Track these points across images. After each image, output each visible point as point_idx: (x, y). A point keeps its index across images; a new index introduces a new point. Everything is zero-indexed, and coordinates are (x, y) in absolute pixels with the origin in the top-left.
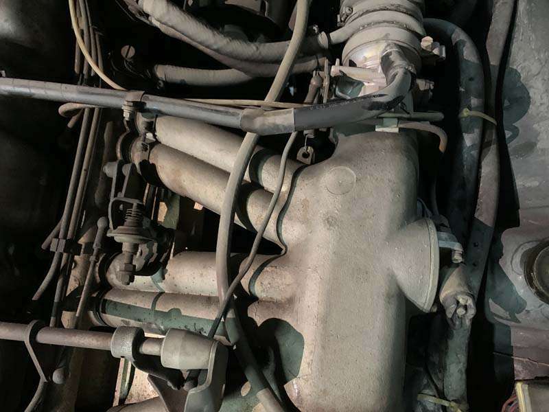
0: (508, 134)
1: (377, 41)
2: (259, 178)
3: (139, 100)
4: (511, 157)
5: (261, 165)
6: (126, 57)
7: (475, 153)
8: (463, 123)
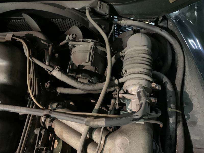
0: (186, 117)
1: (136, 85)
2: (92, 137)
3: (48, 114)
4: (188, 126)
5: (93, 132)
6: (46, 86)
7: (174, 126)
8: (169, 114)
